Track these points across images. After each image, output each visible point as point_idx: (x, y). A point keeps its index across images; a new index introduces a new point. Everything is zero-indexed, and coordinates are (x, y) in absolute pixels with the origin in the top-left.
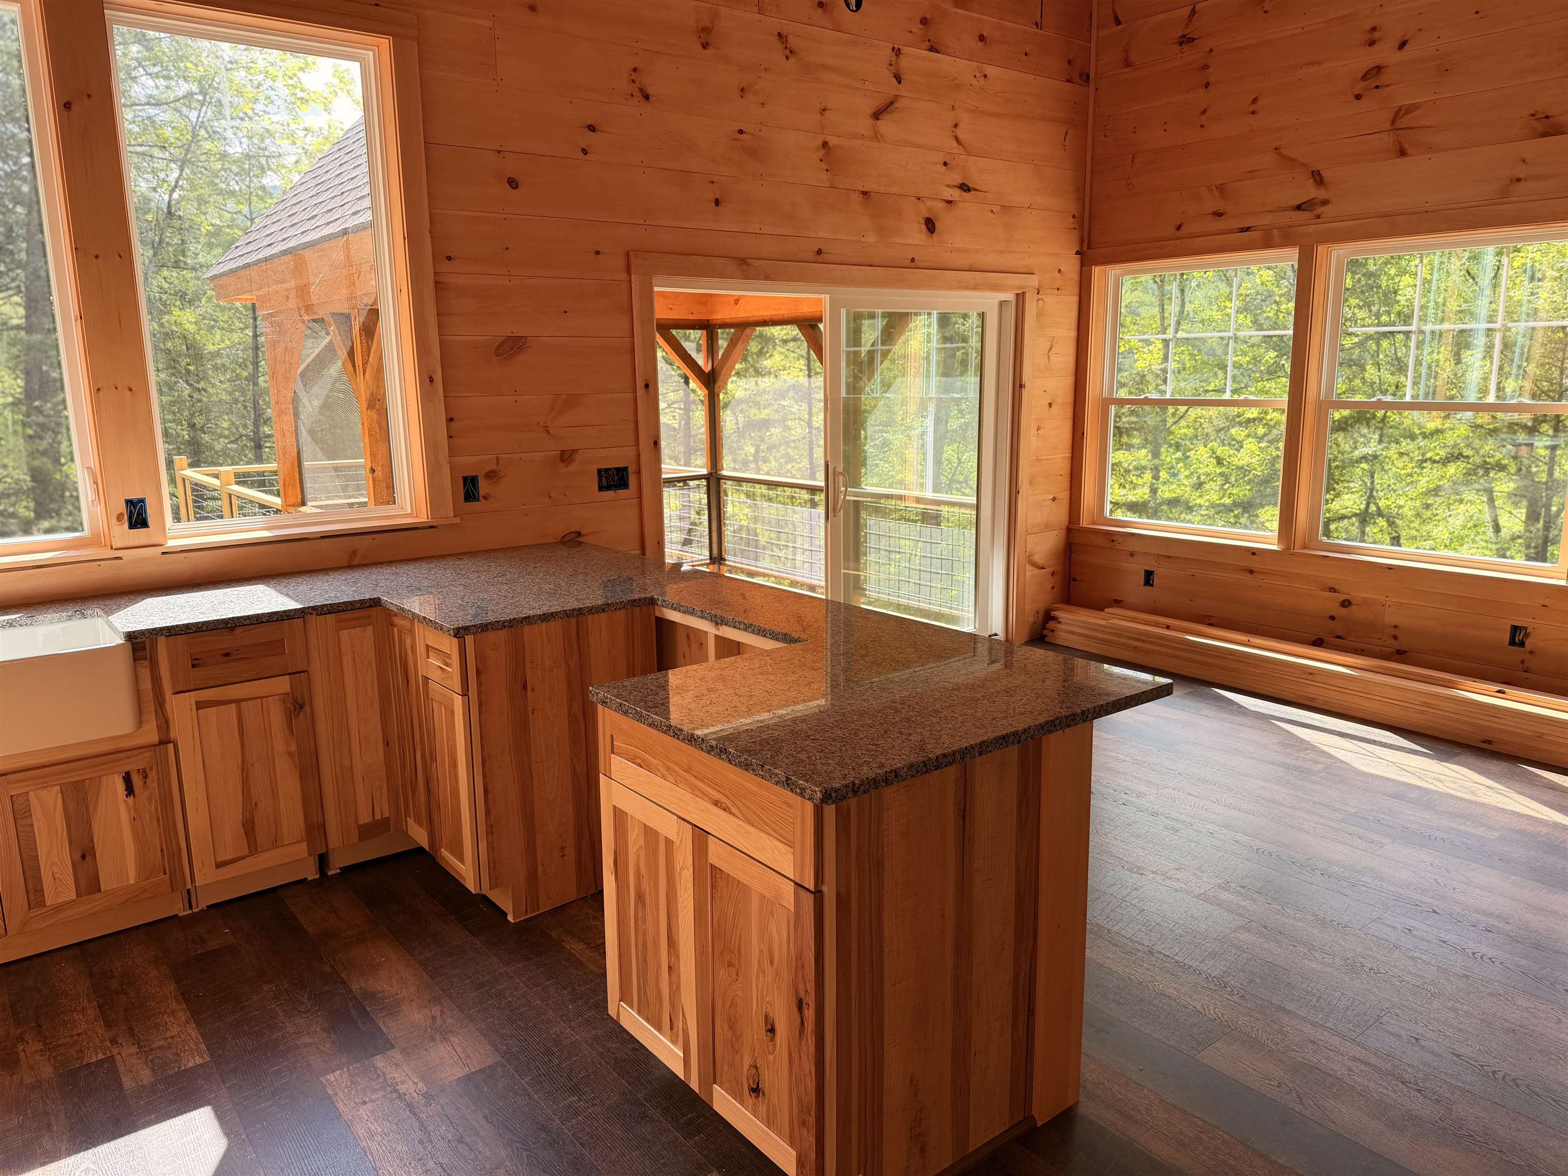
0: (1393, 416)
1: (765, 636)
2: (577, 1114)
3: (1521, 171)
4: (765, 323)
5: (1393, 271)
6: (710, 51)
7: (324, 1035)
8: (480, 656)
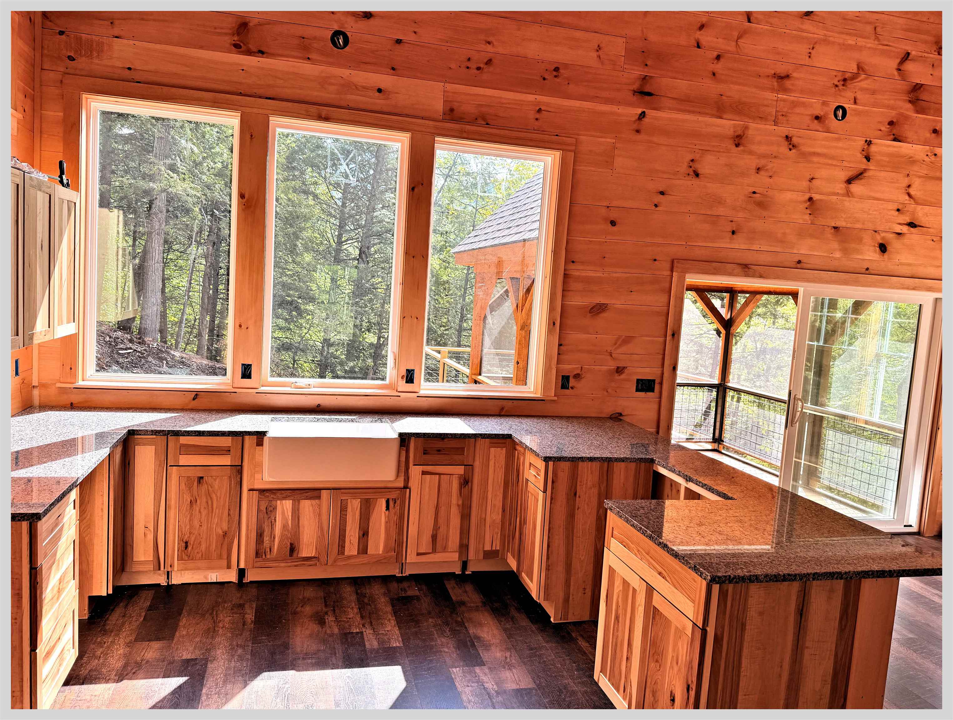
1: (713, 493)
4: (770, 293)
6: (741, 148)
7: (454, 650)
8: (555, 474)
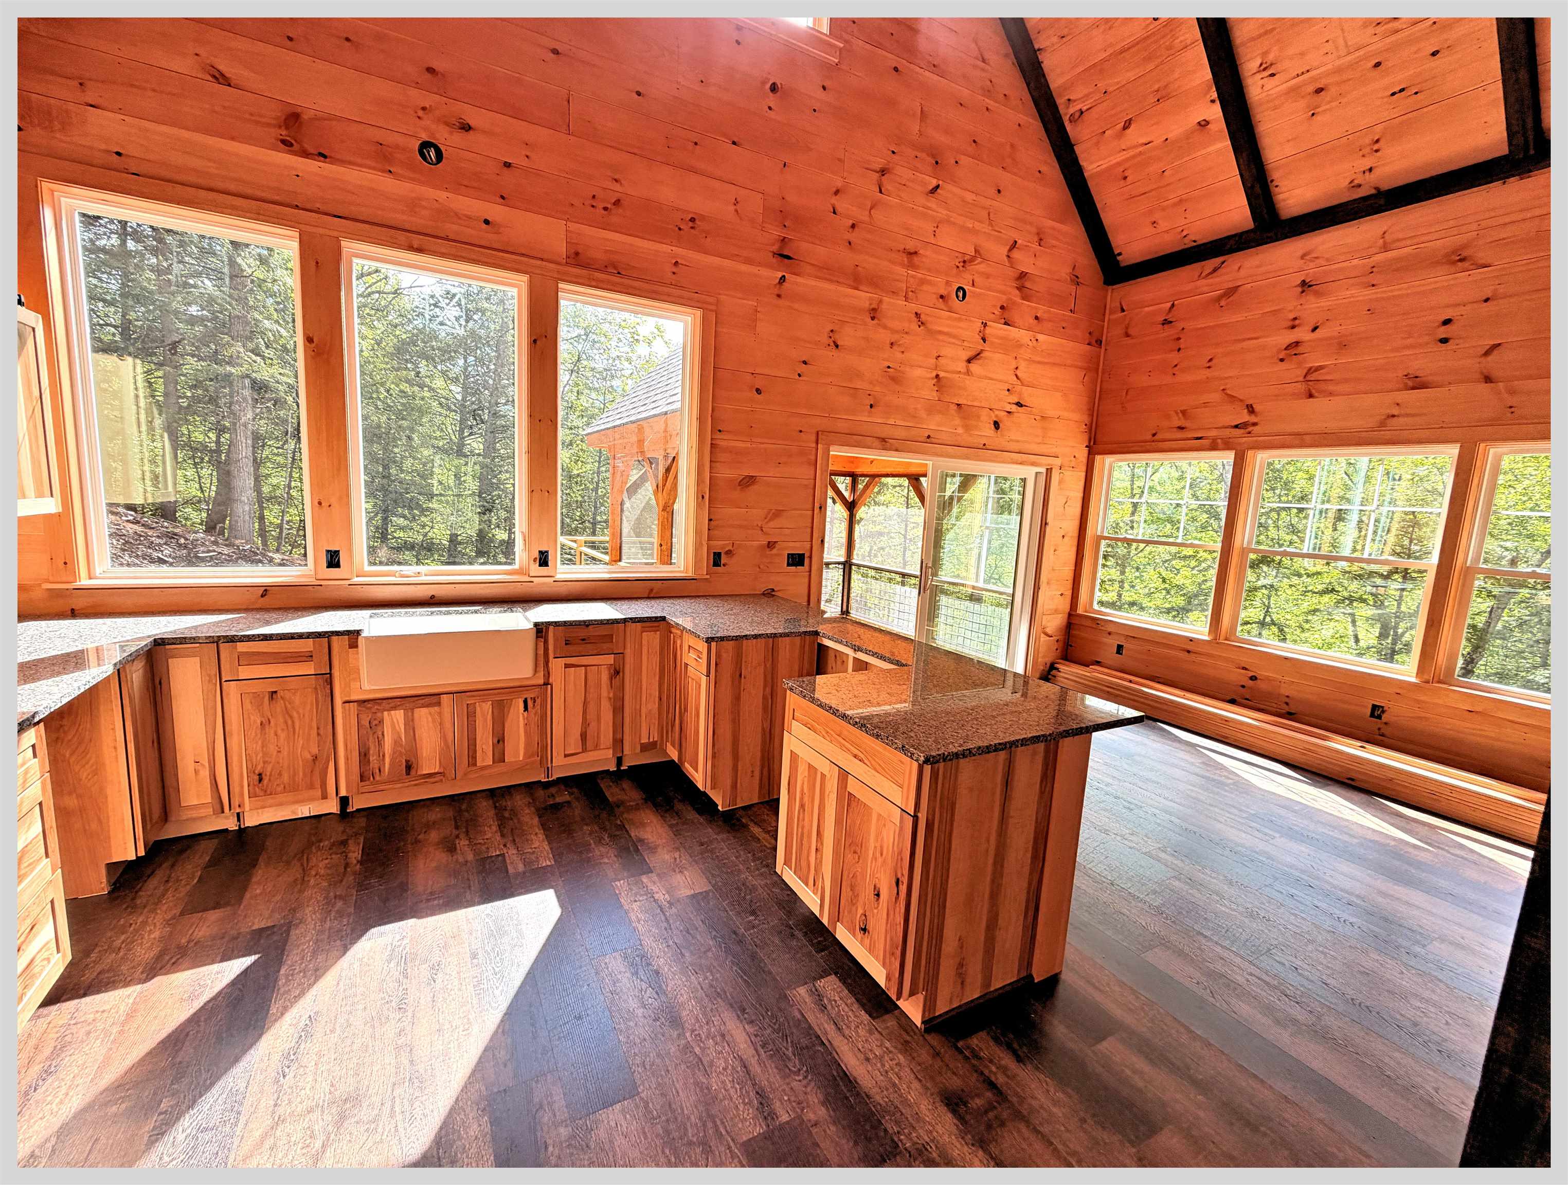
0: (1286, 561)
1: (884, 661)
2: (754, 927)
3: (1395, 411)
4: (887, 475)
5: (1291, 469)
6: (875, 321)
7: (615, 859)
8: (718, 655)
